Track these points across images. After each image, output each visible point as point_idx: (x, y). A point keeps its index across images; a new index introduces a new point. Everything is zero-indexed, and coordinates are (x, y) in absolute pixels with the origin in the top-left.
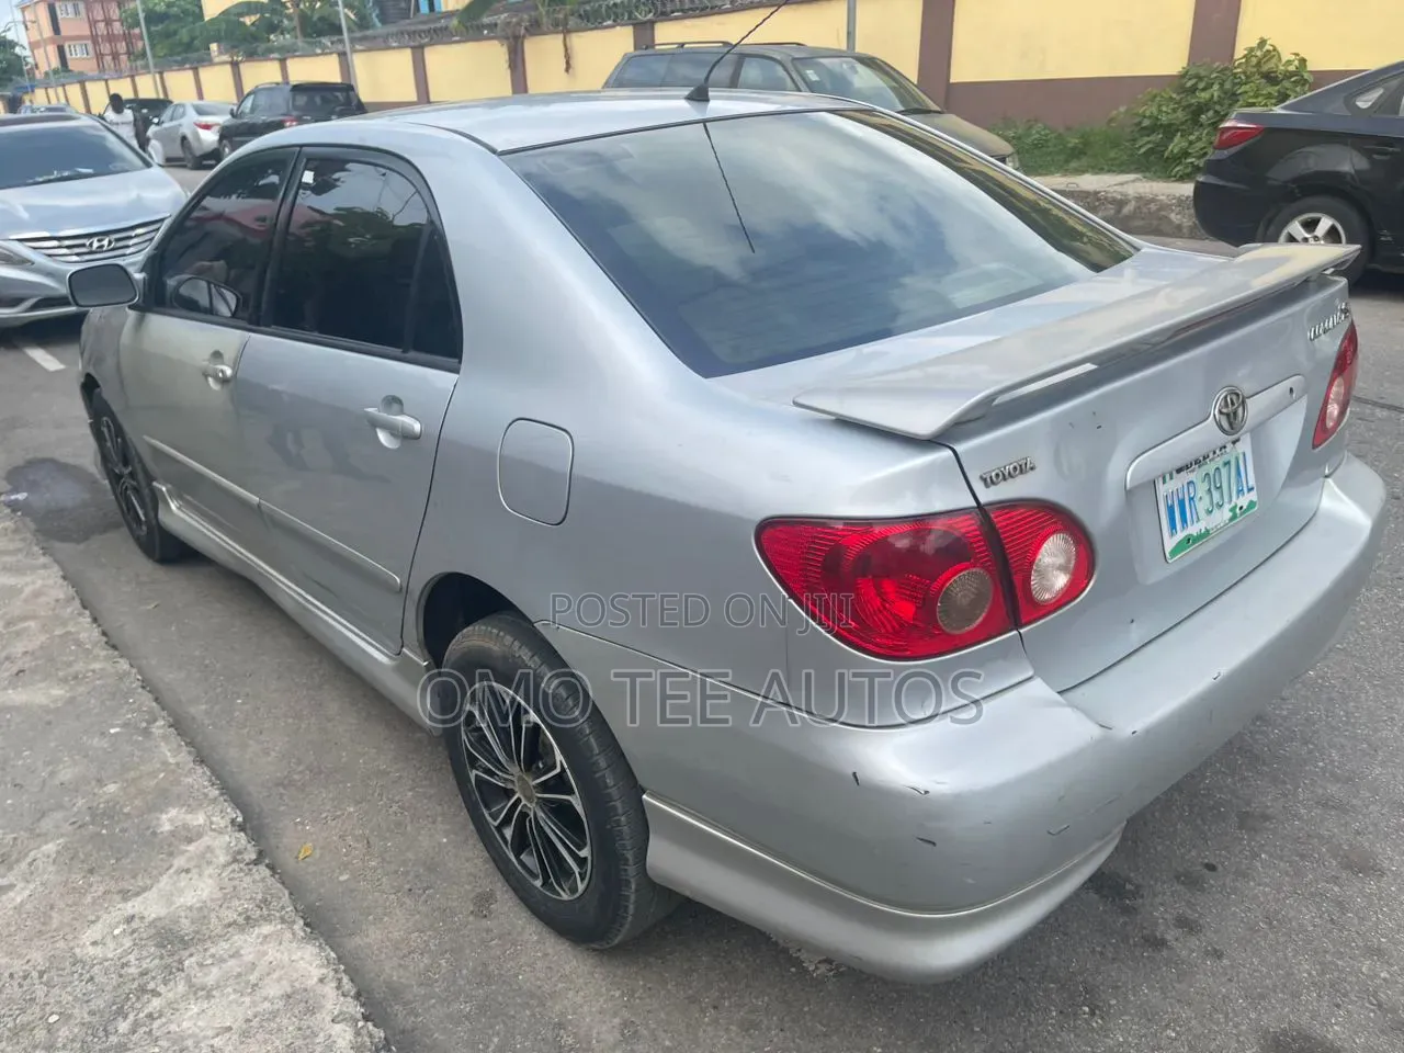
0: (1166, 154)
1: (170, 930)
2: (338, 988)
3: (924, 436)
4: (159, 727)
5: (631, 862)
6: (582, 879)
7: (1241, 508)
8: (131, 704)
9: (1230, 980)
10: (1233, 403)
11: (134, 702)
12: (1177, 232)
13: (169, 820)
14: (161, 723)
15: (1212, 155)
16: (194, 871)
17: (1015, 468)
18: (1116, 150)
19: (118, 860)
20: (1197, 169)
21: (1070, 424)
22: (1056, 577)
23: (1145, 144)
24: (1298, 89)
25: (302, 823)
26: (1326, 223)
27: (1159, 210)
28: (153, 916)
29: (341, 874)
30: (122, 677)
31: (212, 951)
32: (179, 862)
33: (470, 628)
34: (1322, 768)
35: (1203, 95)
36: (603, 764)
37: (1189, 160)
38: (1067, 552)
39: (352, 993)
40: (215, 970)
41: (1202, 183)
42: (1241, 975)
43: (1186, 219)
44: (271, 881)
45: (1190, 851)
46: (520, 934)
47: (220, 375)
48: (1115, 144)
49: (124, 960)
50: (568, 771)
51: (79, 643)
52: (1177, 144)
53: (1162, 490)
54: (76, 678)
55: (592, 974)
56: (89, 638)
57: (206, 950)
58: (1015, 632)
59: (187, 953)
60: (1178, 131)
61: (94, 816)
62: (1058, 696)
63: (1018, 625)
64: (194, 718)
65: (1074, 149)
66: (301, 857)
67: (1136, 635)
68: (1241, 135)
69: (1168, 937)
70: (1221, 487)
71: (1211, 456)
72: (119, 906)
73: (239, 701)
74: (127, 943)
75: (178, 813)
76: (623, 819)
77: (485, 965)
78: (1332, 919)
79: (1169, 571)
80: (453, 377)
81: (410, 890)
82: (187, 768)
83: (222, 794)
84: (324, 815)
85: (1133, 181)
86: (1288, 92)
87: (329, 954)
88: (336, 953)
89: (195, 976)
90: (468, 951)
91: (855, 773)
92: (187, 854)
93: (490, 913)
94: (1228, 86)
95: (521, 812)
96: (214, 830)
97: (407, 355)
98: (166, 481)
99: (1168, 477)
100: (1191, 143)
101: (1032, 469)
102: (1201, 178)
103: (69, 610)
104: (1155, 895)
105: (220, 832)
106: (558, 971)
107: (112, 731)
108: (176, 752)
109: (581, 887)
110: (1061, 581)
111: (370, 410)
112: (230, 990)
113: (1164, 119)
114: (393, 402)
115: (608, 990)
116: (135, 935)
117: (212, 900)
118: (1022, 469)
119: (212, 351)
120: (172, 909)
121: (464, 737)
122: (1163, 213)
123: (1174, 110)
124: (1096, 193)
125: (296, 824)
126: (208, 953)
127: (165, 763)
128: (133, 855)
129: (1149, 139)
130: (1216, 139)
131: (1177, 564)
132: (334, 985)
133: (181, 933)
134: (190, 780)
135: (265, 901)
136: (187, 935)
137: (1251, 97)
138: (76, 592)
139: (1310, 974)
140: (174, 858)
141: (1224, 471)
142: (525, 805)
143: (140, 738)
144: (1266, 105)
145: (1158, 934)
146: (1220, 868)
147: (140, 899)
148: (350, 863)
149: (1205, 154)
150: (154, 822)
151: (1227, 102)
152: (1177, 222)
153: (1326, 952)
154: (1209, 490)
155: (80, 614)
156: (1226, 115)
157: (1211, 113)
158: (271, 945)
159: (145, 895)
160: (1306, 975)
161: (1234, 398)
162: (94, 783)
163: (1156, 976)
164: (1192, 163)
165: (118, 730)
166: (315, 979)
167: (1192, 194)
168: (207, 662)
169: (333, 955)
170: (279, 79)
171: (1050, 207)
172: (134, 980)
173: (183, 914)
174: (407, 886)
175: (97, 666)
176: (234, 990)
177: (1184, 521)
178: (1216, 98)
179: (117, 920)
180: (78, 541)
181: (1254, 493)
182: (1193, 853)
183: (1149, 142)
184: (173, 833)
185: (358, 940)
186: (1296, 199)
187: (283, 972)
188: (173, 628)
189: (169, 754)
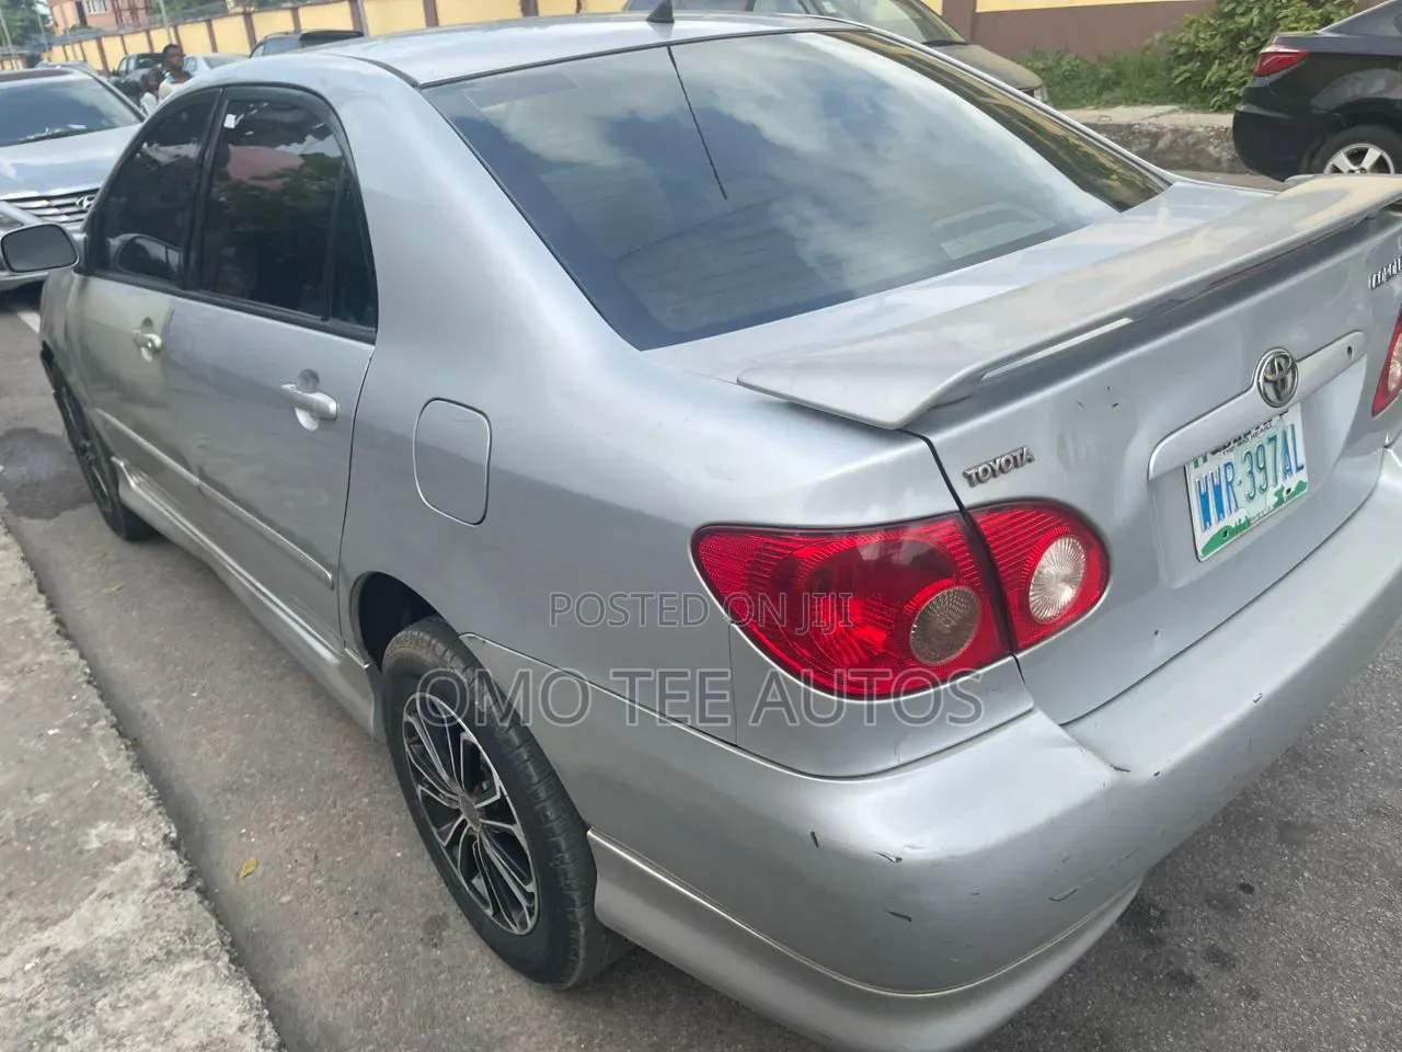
0: (1204, 83)
1: (86, 965)
2: (258, 1038)
3: (892, 425)
4: (102, 728)
5: (578, 903)
6: (531, 915)
7: (1289, 491)
8: (74, 701)
9: (1266, 1026)
10: (1280, 368)
11: (78, 699)
12: (1215, 166)
13: (97, 836)
14: (103, 722)
15: (1254, 83)
16: (118, 897)
17: (1008, 461)
18: (1151, 80)
19: (40, 882)
20: (1236, 99)
21: (1077, 405)
22: (1062, 590)
23: (1181, 72)
24: (1342, 12)
25: (247, 835)
26: (1373, 154)
27: (1195, 144)
28: (70, 948)
29: (283, 894)
30: (67, 670)
31: (128, 990)
32: (103, 885)
33: (403, 632)
34: (1372, 768)
35: (1243, 20)
36: (543, 795)
37: (1227, 90)
38: (1076, 560)
39: (273, 1045)
40: (128, 1013)
41: (1242, 113)
42: (1279, 1020)
43: (1225, 151)
44: (198, 908)
45: (1223, 869)
46: (471, 966)
47: (150, 345)
48: (1150, 74)
49: (32, 1001)
50: (508, 798)
51: (29, 633)
52: (1215, 72)
53: (1194, 475)
54: (21, 671)
55: (546, 1016)
56: (41, 627)
57: (120, 990)
58: (1010, 658)
59: (101, 993)
60: (1216, 58)
61: (18, 831)
62: (1060, 732)
63: (1013, 651)
64: (145, 715)
65: (1106, 80)
66: (243, 874)
67: (1160, 649)
68: (1282, 61)
69: (1198, 974)
70: (1264, 468)
71: (1254, 431)
72: (35, 936)
73: (195, 695)
74: (38, 980)
75: (108, 828)
76: (567, 856)
77: (430, 1004)
78: (1385, 951)
79: (1202, 570)
80: (369, 348)
81: (357, 914)
82: (123, 776)
83: (157, 806)
84: (272, 825)
85: (1171, 112)
86: (1332, 16)
87: (253, 997)
88: (262, 995)
89: (106, 1021)
90: (413, 987)
91: (813, 834)
92: (112, 877)
93: (441, 940)
94: (1268, 10)
95: (466, 835)
96: (144, 848)
97: (327, 323)
98: (123, 456)
99: (1201, 460)
100: (1230, 72)
101: (1030, 461)
102: (1241, 108)
103: (25, 595)
104: (1183, 923)
105: (150, 850)
106: (510, 1012)
107: (51, 732)
108: (113, 756)
109: (530, 923)
110: (1067, 595)
111: (287, 387)
112: (141, 1038)
113: (1202, 46)
114: (311, 379)
115: (565, 1035)
116: (48, 971)
117: (134, 931)
118: (1018, 461)
119: (143, 318)
120: (90, 940)
121: (407, 749)
122: (1199, 147)
123: (1213, 37)
124: (1130, 126)
125: (241, 835)
126: (122, 995)
127: (102, 770)
128: (56, 877)
129: (1185, 68)
130: (1256, 67)
131: (1210, 561)
132: (254, 1034)
133: (96, 969)
134: (125, 789)
135: (189, 932)
136: (103, 971)
137: (1292, 22)
138: (35, 575)
139: (1359, 1019)
140: (99, 881)
141: (1269, 449)
142: (470, 828)
143: (79, 741)
144: (1308, 29)
145: (1185, 969)
146: (1257, 890)
147: (57, 928)
148: (293, 881)
149: (1245, 82)
150: (82, 839)
151: (1268, 28)
152: (1217, 155)
153: (1377, 992)
154: (1251, 472)
155: (35, 600)
156: (1267, 40)
157: (1250, 40)
158: (191, 986)
159: (62, 924)
160: (1354, 1020)
161: (1283, 361)
162: (24, 791)
163: (1183, 1020)
164: (1230, 92)
165: (56, 731)
166: (235, 1028)
167: (1231, 126)
168: (166, 650)
169: (257, 997)
170: (290, 27)
171: (1082, 143)
172: (40, 1025)
173: (100, 947)
174: (354, 909)
175: (43, 658)
176: (147, 1038)
177: (1220, 510)
178: (1255, 24)
179: (30, 952)
180: (48, 518)
181: (1304, 471)
182: (1227, 872)
183: (1185, 71)
184: (100, 851)
185: (293, 973)
186: (1340, 129)
187: (200, 1018)
188: (134, 613)
189: (106, 759)
